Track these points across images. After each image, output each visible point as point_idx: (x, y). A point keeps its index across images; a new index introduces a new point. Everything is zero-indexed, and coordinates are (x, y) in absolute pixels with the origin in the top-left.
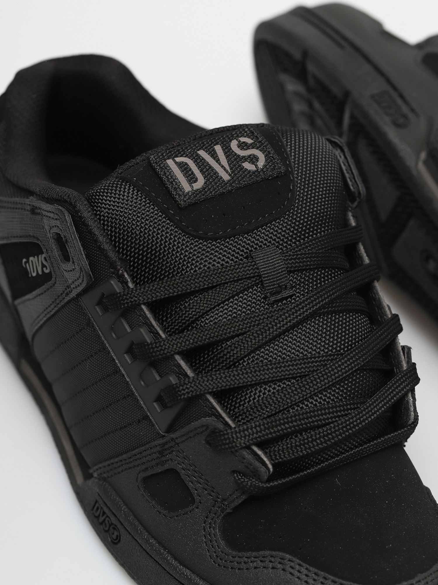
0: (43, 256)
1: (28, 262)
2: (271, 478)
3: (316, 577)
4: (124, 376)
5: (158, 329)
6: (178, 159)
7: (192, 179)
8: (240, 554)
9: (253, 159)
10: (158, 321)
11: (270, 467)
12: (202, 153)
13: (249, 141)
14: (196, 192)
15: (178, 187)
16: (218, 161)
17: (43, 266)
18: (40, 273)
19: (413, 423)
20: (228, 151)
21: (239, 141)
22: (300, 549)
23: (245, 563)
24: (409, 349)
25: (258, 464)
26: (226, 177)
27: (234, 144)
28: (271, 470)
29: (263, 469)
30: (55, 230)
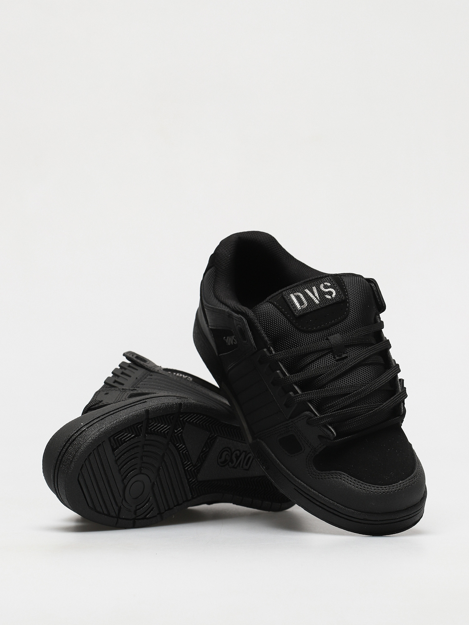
0: (234, 336)
1: (226, 338)
2: (335, 438)
3: (354, 482)
4: (270, 392)
5: (286, 372)
6: (295, 294)
7: (301, 303)
8: (322, 472)
9: (330, 293)
10: (286, 368)
11: (335, 433)
12: (307, 291)
13: (329, 284)
14: (303, 310)
15: (295, 307)
16: (314, 294)
17: (234, 341)
18: (232, 343)
19: (403, 414)
20: (319, 291)
21: (324, 285)
22: (348, 470)
23: (324, 476)
24: (403, 380)
25: (329, 432)
26: (317, 302)
27: (322, 287)
28: (335, 435)
29: (331, 435)
30: (239, 326)
